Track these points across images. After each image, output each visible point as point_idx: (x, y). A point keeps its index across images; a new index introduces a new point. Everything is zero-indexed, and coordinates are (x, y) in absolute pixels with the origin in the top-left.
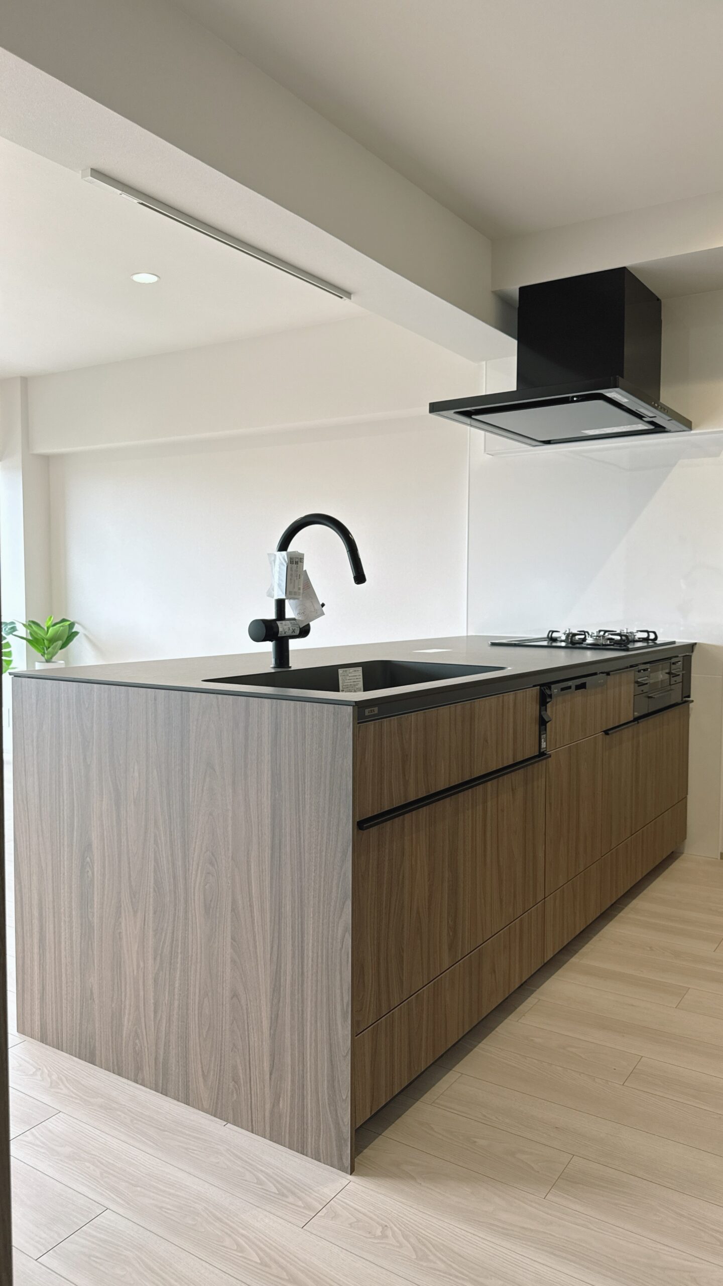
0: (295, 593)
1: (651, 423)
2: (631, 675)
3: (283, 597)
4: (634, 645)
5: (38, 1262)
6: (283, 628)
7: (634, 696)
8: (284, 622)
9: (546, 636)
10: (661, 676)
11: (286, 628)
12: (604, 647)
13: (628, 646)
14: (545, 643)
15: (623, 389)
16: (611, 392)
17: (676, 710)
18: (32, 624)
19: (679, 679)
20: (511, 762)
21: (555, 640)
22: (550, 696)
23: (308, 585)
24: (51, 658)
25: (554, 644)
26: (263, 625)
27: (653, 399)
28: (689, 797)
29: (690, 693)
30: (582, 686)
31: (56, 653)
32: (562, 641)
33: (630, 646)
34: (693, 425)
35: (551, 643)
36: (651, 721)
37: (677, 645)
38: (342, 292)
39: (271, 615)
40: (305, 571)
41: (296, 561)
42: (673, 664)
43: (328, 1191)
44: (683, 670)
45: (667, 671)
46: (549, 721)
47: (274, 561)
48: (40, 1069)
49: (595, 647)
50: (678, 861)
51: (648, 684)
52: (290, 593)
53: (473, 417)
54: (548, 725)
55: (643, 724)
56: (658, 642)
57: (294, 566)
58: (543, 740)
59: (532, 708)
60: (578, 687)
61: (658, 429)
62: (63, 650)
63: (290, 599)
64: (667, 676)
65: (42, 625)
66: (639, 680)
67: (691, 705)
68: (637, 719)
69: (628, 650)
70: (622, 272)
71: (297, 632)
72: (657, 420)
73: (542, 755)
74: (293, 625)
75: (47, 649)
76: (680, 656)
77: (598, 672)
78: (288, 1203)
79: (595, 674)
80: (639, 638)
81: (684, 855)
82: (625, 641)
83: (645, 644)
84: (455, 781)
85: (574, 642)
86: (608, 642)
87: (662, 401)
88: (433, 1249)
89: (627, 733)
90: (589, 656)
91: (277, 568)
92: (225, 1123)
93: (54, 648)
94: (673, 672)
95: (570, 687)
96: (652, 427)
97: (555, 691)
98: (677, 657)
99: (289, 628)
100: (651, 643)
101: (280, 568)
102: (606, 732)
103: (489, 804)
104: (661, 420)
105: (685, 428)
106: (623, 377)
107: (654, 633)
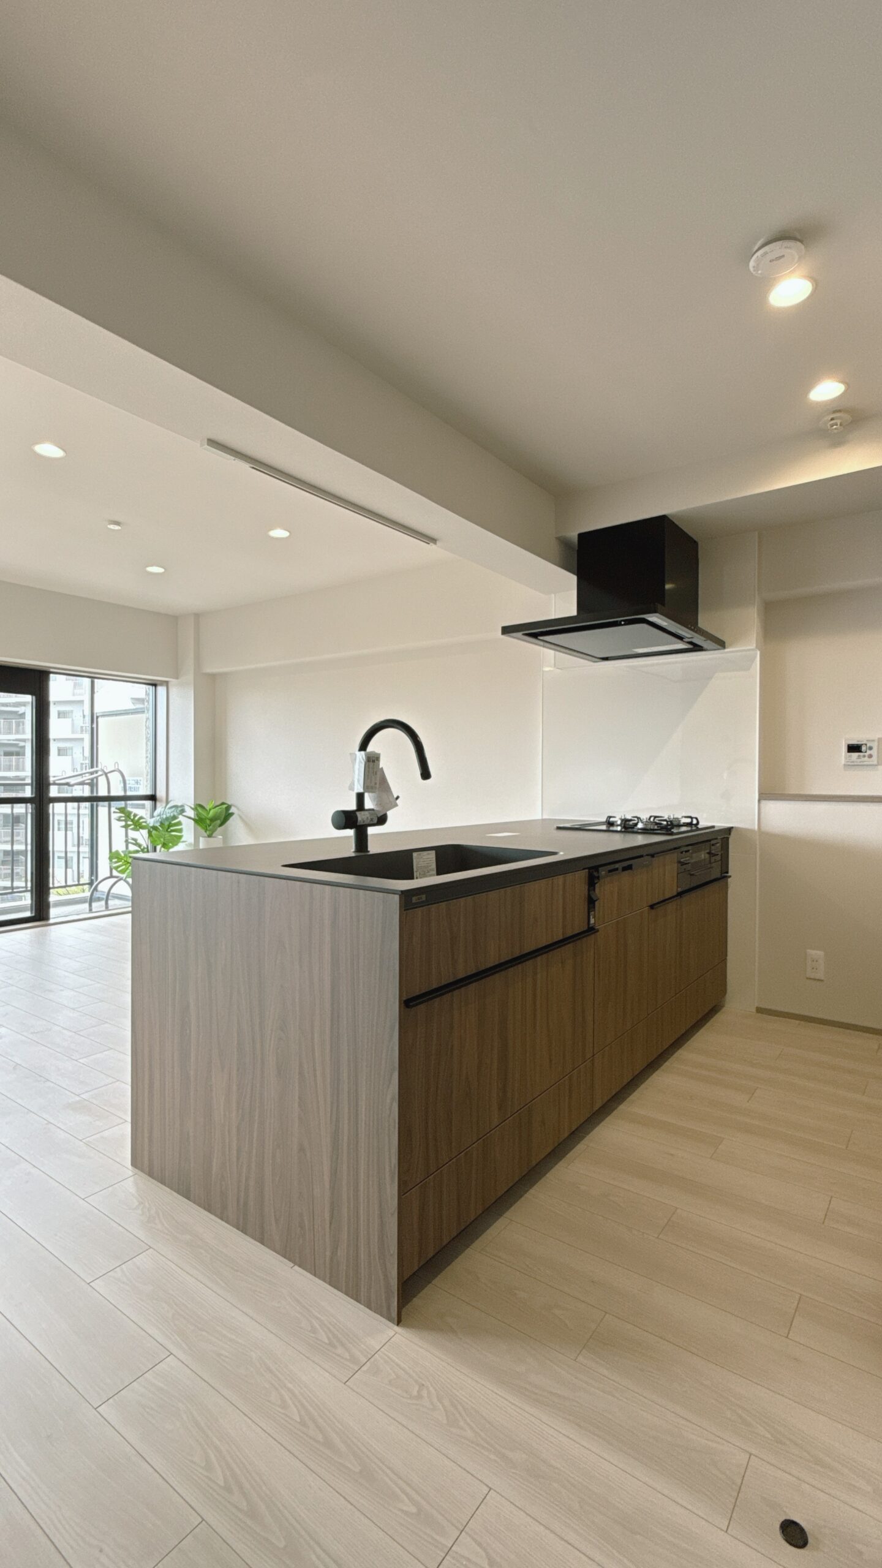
0: (372, 788)
1: (691, 643)
2: (674, 857)
3: (361, 790)
4: (679, 829)
5: (97, 1411)
6: (361, 817)
7: (678, 874)
8: (363, 813)
9: (604, 820)
10: (703, 855)
11: (365, 818)
12: (652, 832)
13: (672, 830)
14: (604, 827)
15: (662, 614)
16: (652, 617)
17: (716, 885)
18: (198, 807)
19: (718, 858)
20: (561, 938)
21: (611, 824)
22: (598, 878)
23: (384, 781)
24: (212, 834)
25: (611, 828)
26: (343, 816)
27: (692, 624)
28: (729, 958)
29: (728, 869)
30: (629, 867)
31: (216, 830)
32: (618, 825)
33: (675, 830)
34: (726, 645)
35: (609, 827)
36: (693, 894)
37: (716, 829)
38: (431, 540)
39: (352, 806)
40: (382, 768)
41: (372, 761)
42: (713, 845)
43: (374, 1343)
44: (722, 850)
45: (708, 851)
46: (596, 900)
47: (355, 759)
48: (142, 1203)
49: (645, 831)
50: (719, 1013)
51: (690, 864)
52: (367, 788)
53: (540, 638)
54: (597, 903)
55: (686, 898)
56: (700, 826)
57: (371, 764)
58: (591, 917)
59: (582, 888)
60: (625, 869)
61: (696, 648)
62: (221, 828)
63: (369, 792)
64: (707, 856)
65: (206, 807)
66: (682, 860)
67: (729, 880)
68: (680, 894)
69: (672, 834)
70: (663, 519)
71: (375, 821)
72: (695, 641)
73: (591, 930)
74: (371, 814)
75: (209, 826)
76: (719, 838)
77: (645, 854)
78: (336, 1354)
79: (641, 856)
80: (684, 823)
81: (725, 1008)
82: (668, 827)
83: (689, 829)
84: (505, 957)
85: (628, 827)
86: (656, 827)
87: (700, 625)
88: (463, 1413)
89: (671, 907)
90: (640, 840)
91: (357, 766)
92: (292, 1265)
93: (214, 826)
94: (713, 852)
95: (617, 869)
96: (690, 646)
97: (603, 873)
98: (716, 839)
99: (368, 818)
100: (694, 828)
101: (359, 765)
102: (652, 907)
103: (539, 976)
104: (698, 640)
105: (719, 647)
106: (663, 605)
107: (697, 819)
